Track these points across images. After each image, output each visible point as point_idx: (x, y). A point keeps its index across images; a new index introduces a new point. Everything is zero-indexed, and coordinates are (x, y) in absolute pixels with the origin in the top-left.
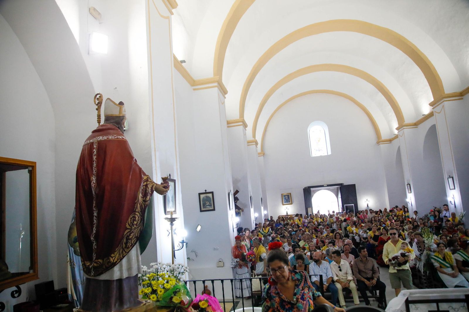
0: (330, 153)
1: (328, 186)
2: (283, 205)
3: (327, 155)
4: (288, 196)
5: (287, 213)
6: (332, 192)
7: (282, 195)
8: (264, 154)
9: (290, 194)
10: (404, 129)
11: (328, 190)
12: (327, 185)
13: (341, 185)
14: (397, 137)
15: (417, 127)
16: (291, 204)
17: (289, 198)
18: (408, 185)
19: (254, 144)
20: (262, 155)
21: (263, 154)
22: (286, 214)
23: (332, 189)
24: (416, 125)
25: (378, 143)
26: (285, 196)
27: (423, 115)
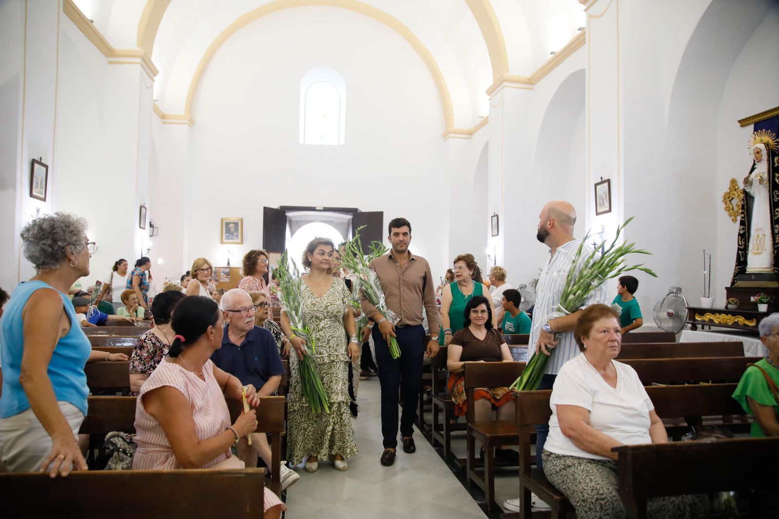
0: (342, 142)
1: (326, 209)
2: (222, 243)
3: (338, 144)
4: (236, 224)
5: (229, 264)
6: (336, 228)
7: (222, 220)
8: (192, 122)
9: (242, 220)
10: (504, 86)
11: (330, 224)
12: (324, 208)
13: (353, 211)
14: (485, 121)
15: (533, 89)
16: (242, 243)
17: (236, 229)
18: (493, 218)
19: (138, 63)
20: (187, 122)
21: (189, 121)
22: (225, 265)
23: (338, 223)
24: (531, 82)
25: (445, 135)
26: (227, 224)
27: (551, 53)
